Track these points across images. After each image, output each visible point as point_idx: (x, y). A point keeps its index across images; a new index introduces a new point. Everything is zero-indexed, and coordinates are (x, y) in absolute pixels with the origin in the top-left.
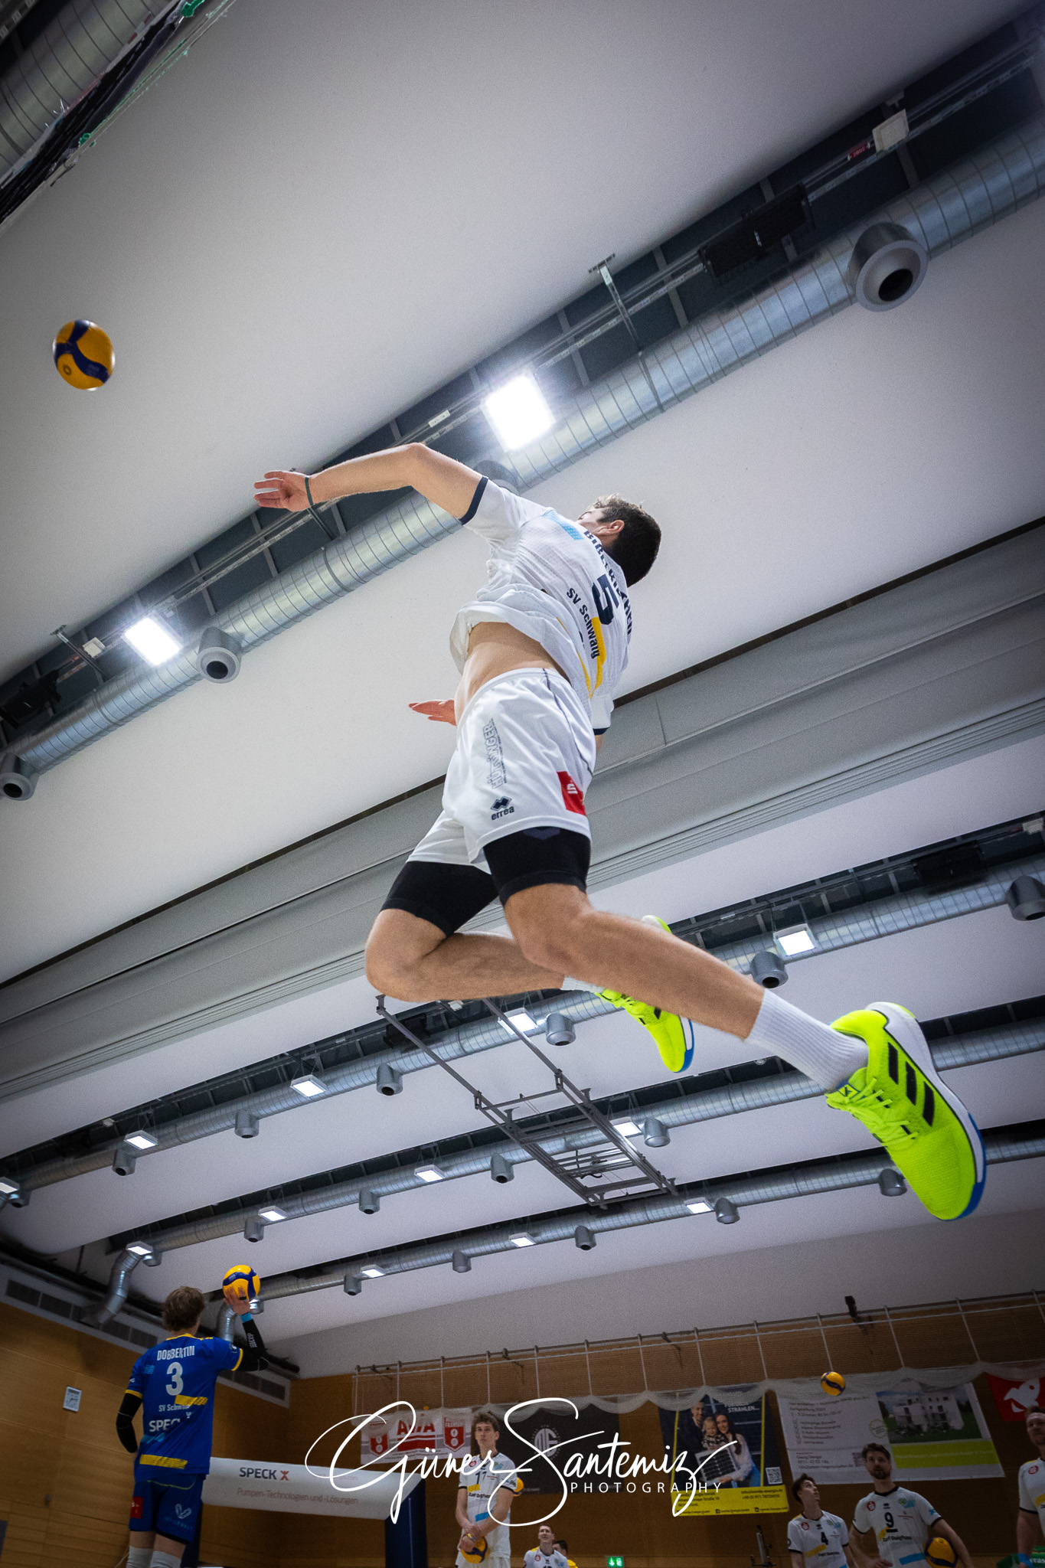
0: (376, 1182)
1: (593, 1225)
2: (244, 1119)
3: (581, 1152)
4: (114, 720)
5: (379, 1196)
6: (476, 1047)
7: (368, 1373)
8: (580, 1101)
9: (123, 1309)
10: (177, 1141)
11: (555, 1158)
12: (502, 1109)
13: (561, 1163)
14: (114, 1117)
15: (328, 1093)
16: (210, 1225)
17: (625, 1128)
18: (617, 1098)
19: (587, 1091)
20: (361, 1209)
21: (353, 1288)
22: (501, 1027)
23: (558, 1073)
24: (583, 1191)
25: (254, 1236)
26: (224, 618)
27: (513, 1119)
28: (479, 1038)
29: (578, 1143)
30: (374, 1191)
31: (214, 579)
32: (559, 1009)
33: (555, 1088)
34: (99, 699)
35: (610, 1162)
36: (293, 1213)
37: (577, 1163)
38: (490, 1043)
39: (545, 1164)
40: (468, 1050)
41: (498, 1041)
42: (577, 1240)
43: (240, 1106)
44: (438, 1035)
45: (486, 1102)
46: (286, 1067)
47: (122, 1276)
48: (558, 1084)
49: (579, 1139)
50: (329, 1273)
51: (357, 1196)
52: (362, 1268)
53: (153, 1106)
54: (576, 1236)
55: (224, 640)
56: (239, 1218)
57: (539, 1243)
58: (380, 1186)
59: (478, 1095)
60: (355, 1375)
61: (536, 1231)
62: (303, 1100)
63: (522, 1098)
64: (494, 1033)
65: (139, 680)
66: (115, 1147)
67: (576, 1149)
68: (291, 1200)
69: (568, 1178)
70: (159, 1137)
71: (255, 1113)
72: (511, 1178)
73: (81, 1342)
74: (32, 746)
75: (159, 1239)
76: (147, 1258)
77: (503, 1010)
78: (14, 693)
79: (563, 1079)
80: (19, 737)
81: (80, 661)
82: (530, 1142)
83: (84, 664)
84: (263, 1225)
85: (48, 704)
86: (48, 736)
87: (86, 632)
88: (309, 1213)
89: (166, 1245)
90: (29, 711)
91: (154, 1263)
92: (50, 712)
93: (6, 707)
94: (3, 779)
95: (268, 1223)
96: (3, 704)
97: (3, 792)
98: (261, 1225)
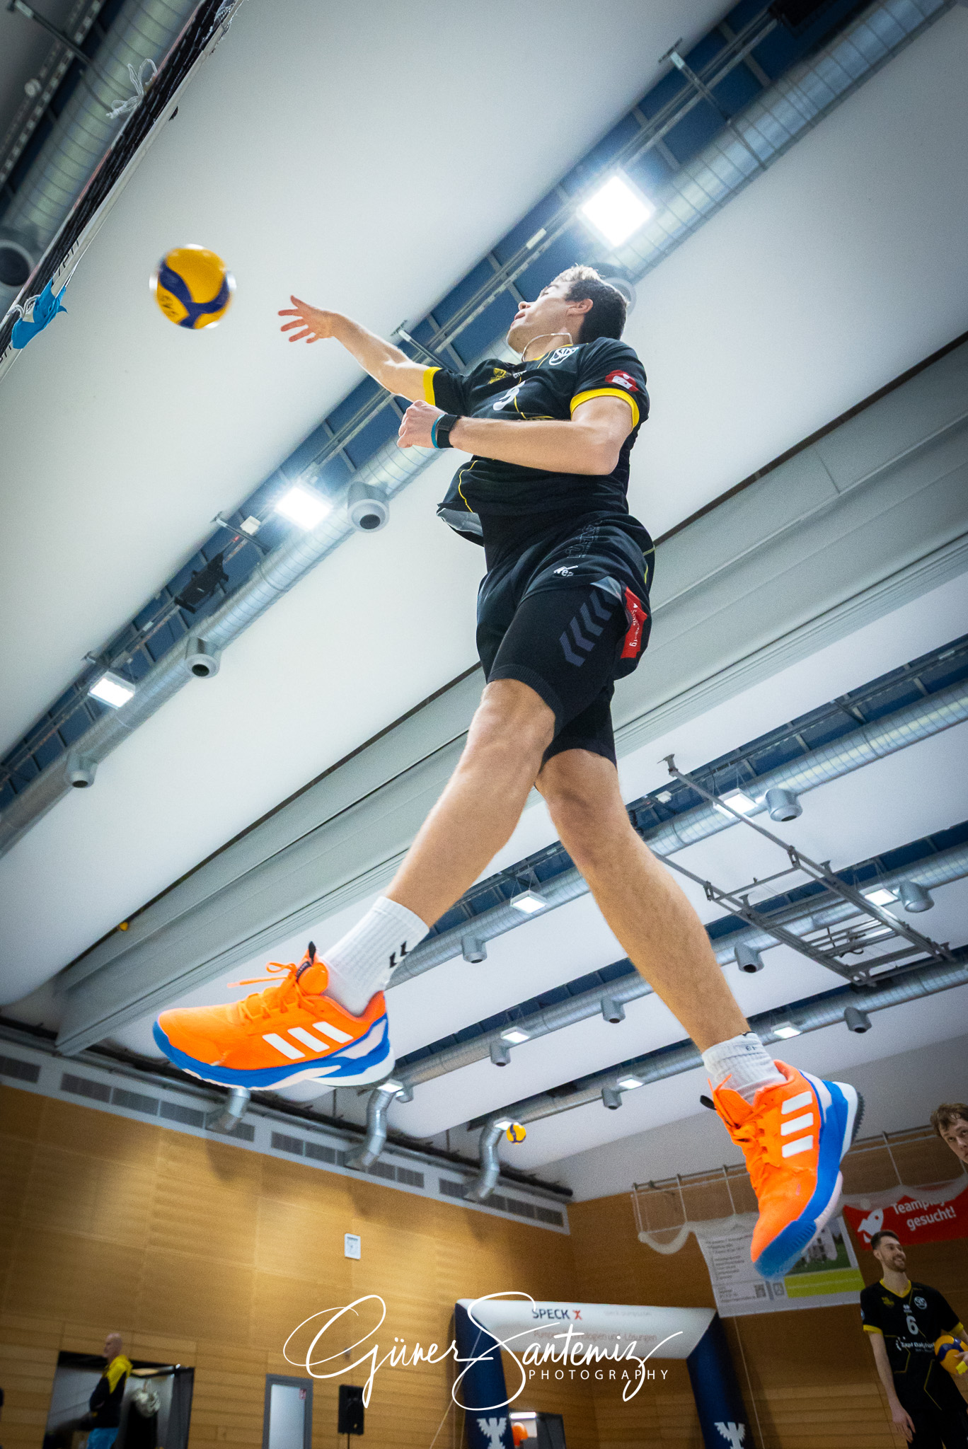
0: (616, 989)
1: (863, 1004)
2: (470, 946)
3: (833, 929)
4: (280, 587)
5: (622, 1003)
6: (695, 837)
7: (647, 1190)
8: (821, 876)
9: (385, 1149)
10: (407, 974)
11: (807, 939)
12: (736, 897)
13: (814, 944)
15: (549, 906)
16: (456, 1055)
17: (878, 896)
18: (861, 866)
19: (827, 864)
20: (605, 1018)
21: (614, 1102)
22: (717, 812)
23: (791, 851)
24: (845, 971)
25: (501, 1060)
26: (365, 472)
27: (751, 904)
28: (697, 827)
29: (828, 920)
30: (615, 998)
31: (349, 438)
32: (776, 784)
33: (791, 866)
34: (263, 570)
35: (870, 936)
36: (536, 1031)
37: (832, 942)
38: (711, 830)
39: (797, 948)
40: (686, 840)
41: (717, 826)
42: (848, 1023)
43: (467, 932)
44: (652, 830)
45: (718, 892)
46: (501, 886)
47: (378, 1115)
48: (793, 862)
49: (828, 915)
50: (581, 1090)
51: (598, 1007)
52: (618, 1080)
54: (846, 1018)
55: (369, 492)
56: (482, 1044)
57: (805, 1031)
58: (621, 992)
59: (707, 886)
60: (632, 1193)
61: (799, 1019)
62: (526, 917)
63: (756, 883)
64: (711, 820)
65: (296, 546)
67: (827, 926)
68: (533, 1018)
69: (826, 959)
71: (480, 937)
72: (761, 966)
73: (351, 1187)
74: (213, 625)
75: (406, 1074)
76: (399, 1094)
77: (716, 794)
78: (187, 581)
79: (798, 855)
80: (198, 621)
81: (240, 540)
82: (773, 927)
83: (244, 542)
84: (508, 1048)
85: (218, 585)
86: (224, 614)
87: (241, 513)
88: (552, 1030)
89: (414, 1080)
90: (201, 595)
91: (406, 1098)
92: (221, 592)
93: (181, 595)
94: (191, 662)
95: (512, 1045)
96: (178, 593)
97: (192, 674)
98: (506, 1048)
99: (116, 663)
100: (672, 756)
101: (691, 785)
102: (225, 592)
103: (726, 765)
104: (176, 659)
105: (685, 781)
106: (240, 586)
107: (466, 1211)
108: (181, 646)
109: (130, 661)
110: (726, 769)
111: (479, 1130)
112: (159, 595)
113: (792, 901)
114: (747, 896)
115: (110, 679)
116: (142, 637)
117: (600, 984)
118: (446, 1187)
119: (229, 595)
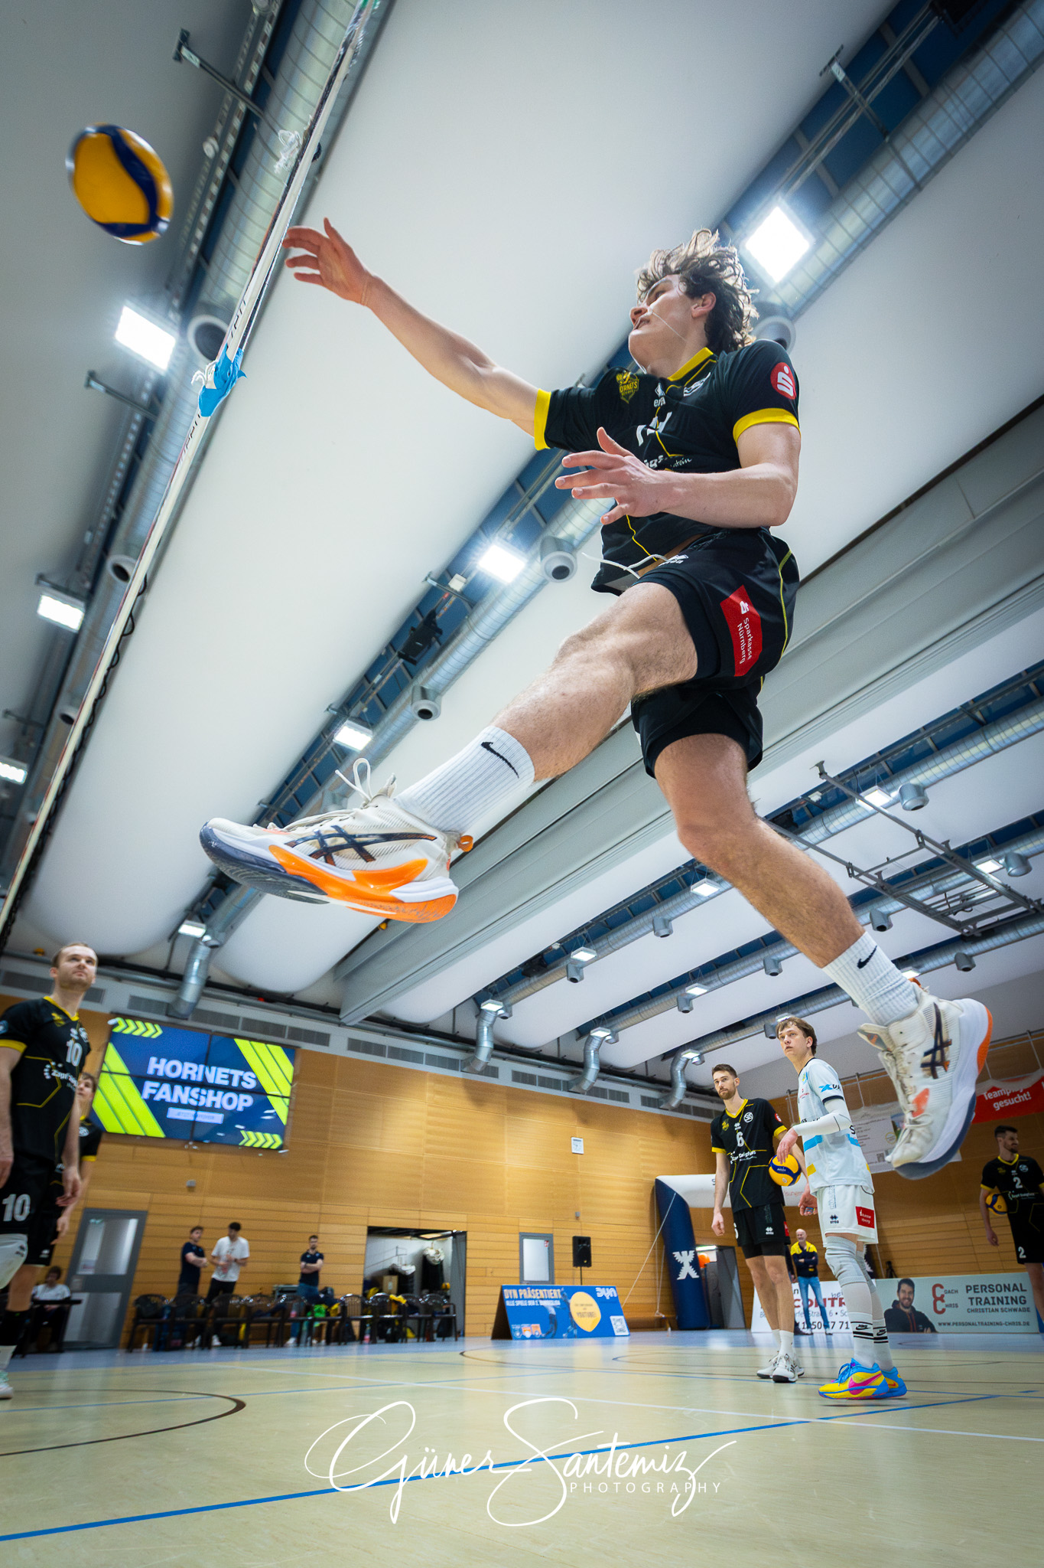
0: (775, 951)
1: (970, 950)
2: (659, 924)
3: (949, 894)
4: (487, 637)
5: (780, 961)
6: (840, 828)
8: (941, 852)
9: (598, 1078)
10: (610, 949)
11: (927, 903)
12: (872, 873)
14: (559, 942)
15: (722, 889)
16: (650, 1006)
17: (987, 866)
18: (975, 842)
19: (947, 843)
20: (766, 973)
22: (859, 806)
23: (918, 834)
24: (956, 925)
25: (686, 1009)
27: (883, 879)
28: (842, 820)
29: (945, 887)
30: (774, 958)
32: (909, 780)
33: (918, 846)
34: (471, 623)
35: (978, 897)
36: (713, 986)
37: (948, 903)
38: (852, 821)
39: (919, 910)
40: (833, 831)
41: (859, 817)
42: (957, 965)
43: (655, 914)
44: (805, 824)
45: (857, 870)
46: (683, 877)
47: (592, 1054)
48: (919, 843)
49: (945, 884)
50: (749, 1026)
51: (762, 964)
53: (587, 927)
54: (955, 961)
56: (671, 998)
57: (923, 973)
58: (779, 952)
59: (849, 866)
61: (919, 963)
62: (703, 899)
63: (889, 861)
64: (853, 813)
65: (498, 599)
66: (565, 964)
67: (945, 892)
68: (710, 976)
69: (942, 917)
70: (596, 950)
71: (667, 917)
72: (891, 926)
73: (574, 1105)
74: (431, 675)
75: (613, 1023)
76: (608, 1038)
77: (859, 791)
78: (406, 637)
79: (923, 837)
80: (419, 671)
81: (450, 597)
82: (901, 894)
83: (453, 599)
84: (691, 999)
85: (434, 639)
86: (441, 665)
87: (448, 572)
88: (725, 985)
89: (619, 1027)
90: (421, 648)
91: (613, 1041)
92: (437, 645)
93: (403, 650)
94: (416, 708)
95: (694, 997)
96: (400, 649)
97: (418, 718)
98: (689, 1000)
99: (354, 713)
100: (823, 762)
101: (837, 785)
102: (440, 644)
103: (867, 767)
104: (404, 707)
105: (833, 783)
106: (453, 638)
107: (661, 1116)
108: (407, 694)
109: (365, 710)
110: (868, 771)
111: (670, 1060)
112: (384, 651)
113: (918, 874)
114: (881, 872)
115: (350, 726)
116: (374, 689)
117: (763, 947)
118: (646, 1101)
119: (444, 647)
